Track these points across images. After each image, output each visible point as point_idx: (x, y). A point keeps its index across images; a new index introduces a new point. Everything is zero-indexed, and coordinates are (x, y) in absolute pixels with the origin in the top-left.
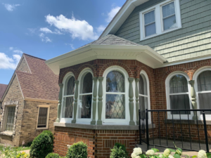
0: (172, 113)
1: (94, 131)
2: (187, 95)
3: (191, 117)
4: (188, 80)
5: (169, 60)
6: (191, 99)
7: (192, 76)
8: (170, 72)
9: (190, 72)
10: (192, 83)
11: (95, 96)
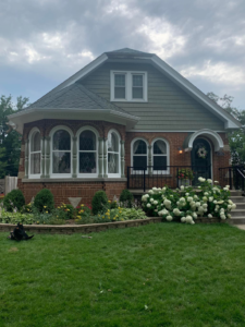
0: (133, 170)
2: (145, 157)
3: (146, 173)
4: (148, 145)
5: (136, 128)
6: (148, 159)
7: (151, 142)
8: (135, 137)
9: (150, 139)
10: (150, 148)
11: (100, 154)
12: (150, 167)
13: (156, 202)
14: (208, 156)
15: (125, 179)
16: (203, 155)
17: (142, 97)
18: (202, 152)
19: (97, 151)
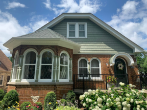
0: (80, 76)
1: (55, 85)
2: (87, 69)
3: (88, 78)
4: (88, 62)
5: (81, 52)
6: (88, 70)
7: (89, 60)
8: (80, 57)
9: (89, 59)
10: (89, 63)
11: (54, 66)
12: (89, 75)
13: (90, 100)
14: (124, 68)
15: (72, 83)
16: (121, 68)
17: (84, 36)
18: (121, 67)
19: (52, 64)
